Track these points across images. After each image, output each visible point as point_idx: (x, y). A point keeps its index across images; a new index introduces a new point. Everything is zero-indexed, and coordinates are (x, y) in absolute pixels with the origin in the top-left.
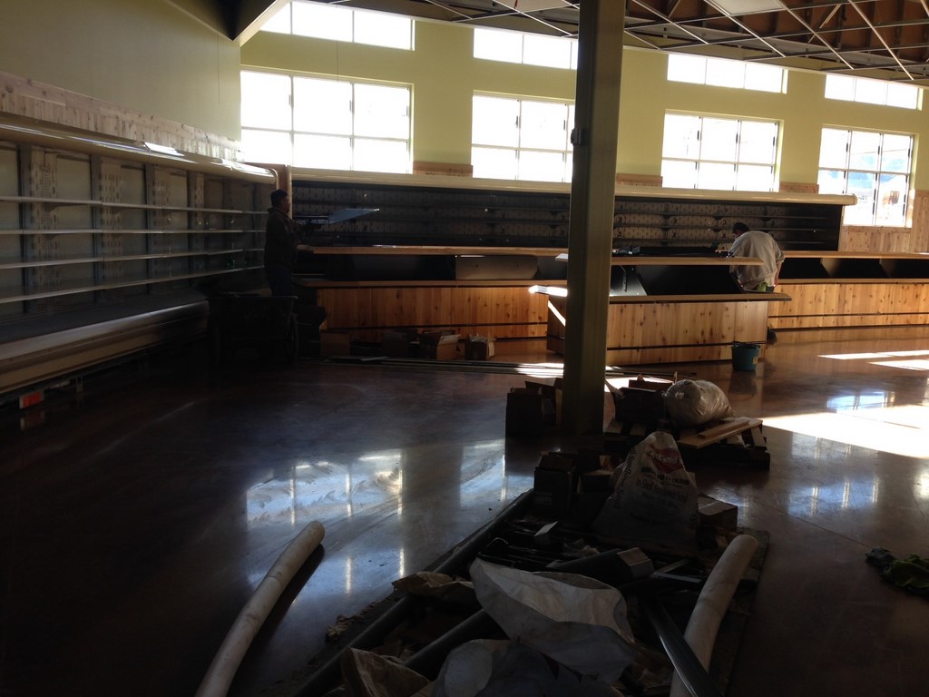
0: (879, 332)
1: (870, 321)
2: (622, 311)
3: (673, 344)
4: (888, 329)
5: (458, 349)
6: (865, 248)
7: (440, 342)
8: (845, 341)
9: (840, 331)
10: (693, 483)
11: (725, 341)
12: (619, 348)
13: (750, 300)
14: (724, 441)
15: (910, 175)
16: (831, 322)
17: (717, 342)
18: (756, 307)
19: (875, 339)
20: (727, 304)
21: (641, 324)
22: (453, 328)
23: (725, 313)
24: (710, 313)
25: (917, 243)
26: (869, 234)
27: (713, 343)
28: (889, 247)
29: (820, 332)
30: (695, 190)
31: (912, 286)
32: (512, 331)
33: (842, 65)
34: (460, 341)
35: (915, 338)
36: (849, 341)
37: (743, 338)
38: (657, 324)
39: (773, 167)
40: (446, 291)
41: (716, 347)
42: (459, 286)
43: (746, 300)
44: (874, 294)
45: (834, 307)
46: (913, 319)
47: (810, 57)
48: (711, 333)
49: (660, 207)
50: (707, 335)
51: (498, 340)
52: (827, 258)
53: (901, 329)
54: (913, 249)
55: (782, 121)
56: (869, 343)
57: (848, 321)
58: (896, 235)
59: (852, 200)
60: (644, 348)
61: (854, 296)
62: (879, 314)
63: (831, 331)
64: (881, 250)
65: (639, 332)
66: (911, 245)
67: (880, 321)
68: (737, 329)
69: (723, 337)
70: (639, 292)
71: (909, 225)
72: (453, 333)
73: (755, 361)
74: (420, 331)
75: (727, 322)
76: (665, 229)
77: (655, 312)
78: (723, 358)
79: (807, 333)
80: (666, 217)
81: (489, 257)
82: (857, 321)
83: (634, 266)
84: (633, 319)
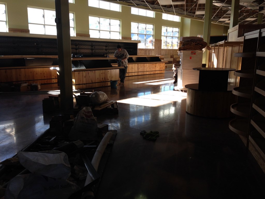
0: (147, 76)
1: (145, 73)
2: (79, 73)
3: (94, 82)
4: (149, 75)
5: (28, 88)
6: (144, 55)
7: (21, 86)
8: (140, 79)
9: (138, 76)
10: (96, 120)
11: (109, 81)
12: (79, 84)
13: (114, 69)
14: (106, 107)
15: (153, 35)
16: (136, 74)
17: (106, 81)
18: (116, 71)
19: (147, 78)
20: (108, 70)
21: (85, 77)
22: (26, 82)
23: (108, 73)
24: (104, 73)
25: (156, 53)
26: (144, 51)
27: (105, 81)
28: (149, 54)
29: (134, 77)
30: (99, 39)
31: (154, 64)
32: (47, 81)
33: (133, 4)
34: (28, 85)
35: (156, 77)
36: (141, 79)
37: (113, 79)
38: (89, 77)
39: (120, 32)
40: (22, 70)
41: (106, 82)
42: (27, 68)
43: (113, 69)
44: (146, 66)
45: (136, 70)
46: (155, 72)
47: (125, 2)
48: (105, 79)
49: (90, 43)
50: (104, 79)
51: (41, 84)
52: (134, 57)
53: (153, 75)
54: (155, 54)
55: (121, 20)
56: (145, 79)
57: (140, 74)
58: (151, 51)
59: (140, 42)
60: (86, 84)
61: (141, 67)
62: (147, 71)
63: (136, 76)
64: (147, 55)
65: (84, 80)
66: (154, 53)
67: (148, 73)
68: (112, 77)
69: (108, 79)
70: (84, 68)
71: (154, 48)
72: (26, 83)
73: (116, 86)
74: (14, 83)
75: (109, 75)
76: (92, 50)
77: (88, 73)
78: (108, 85)
79: (130, 77)
80: (92, 46)
81: (36, 59)
82: (142, 73)
83: (82, 60)
84: (83, 76)
